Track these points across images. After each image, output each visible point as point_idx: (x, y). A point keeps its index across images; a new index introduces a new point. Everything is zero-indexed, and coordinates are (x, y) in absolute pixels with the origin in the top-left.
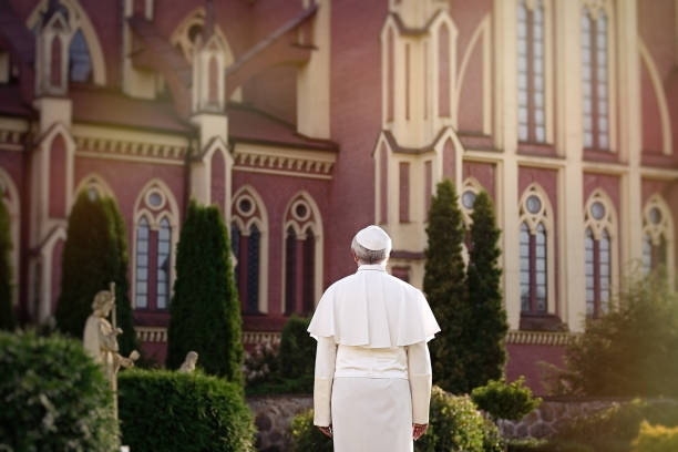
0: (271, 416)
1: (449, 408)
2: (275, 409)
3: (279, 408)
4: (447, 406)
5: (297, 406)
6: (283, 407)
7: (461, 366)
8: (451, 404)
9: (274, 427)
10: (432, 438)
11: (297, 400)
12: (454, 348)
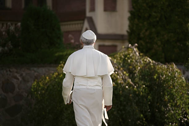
0: (14, 81)
1: (158, 74)
2: (18, 76)
3: (21, 75)
4: (157, 72)
5: (36, 74)
6: (24, 75)
7: (159, 43)
8: (160, 71)
9: (17, 90)
10: (147, 98)
11: (35, 69)
12: (154, 30)
